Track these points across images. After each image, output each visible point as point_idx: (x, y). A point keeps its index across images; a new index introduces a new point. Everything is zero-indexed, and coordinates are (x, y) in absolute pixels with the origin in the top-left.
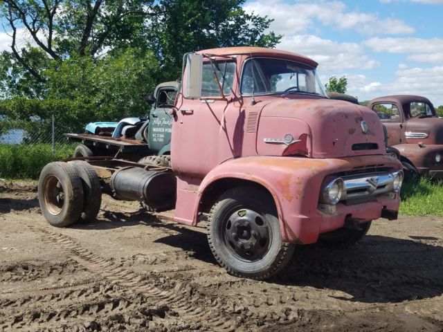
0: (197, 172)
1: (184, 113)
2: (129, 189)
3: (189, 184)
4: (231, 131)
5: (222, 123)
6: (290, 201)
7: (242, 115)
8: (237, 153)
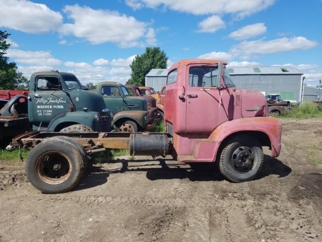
0: (201, 131)
1: (190, 97)
2: (152, 148)
3: (190, 138)
4: (226, 106)
5: (220, 102)
6: (277, 138)
7: (232, 97)
8: (231, 118)
